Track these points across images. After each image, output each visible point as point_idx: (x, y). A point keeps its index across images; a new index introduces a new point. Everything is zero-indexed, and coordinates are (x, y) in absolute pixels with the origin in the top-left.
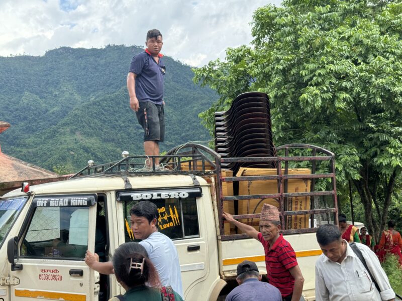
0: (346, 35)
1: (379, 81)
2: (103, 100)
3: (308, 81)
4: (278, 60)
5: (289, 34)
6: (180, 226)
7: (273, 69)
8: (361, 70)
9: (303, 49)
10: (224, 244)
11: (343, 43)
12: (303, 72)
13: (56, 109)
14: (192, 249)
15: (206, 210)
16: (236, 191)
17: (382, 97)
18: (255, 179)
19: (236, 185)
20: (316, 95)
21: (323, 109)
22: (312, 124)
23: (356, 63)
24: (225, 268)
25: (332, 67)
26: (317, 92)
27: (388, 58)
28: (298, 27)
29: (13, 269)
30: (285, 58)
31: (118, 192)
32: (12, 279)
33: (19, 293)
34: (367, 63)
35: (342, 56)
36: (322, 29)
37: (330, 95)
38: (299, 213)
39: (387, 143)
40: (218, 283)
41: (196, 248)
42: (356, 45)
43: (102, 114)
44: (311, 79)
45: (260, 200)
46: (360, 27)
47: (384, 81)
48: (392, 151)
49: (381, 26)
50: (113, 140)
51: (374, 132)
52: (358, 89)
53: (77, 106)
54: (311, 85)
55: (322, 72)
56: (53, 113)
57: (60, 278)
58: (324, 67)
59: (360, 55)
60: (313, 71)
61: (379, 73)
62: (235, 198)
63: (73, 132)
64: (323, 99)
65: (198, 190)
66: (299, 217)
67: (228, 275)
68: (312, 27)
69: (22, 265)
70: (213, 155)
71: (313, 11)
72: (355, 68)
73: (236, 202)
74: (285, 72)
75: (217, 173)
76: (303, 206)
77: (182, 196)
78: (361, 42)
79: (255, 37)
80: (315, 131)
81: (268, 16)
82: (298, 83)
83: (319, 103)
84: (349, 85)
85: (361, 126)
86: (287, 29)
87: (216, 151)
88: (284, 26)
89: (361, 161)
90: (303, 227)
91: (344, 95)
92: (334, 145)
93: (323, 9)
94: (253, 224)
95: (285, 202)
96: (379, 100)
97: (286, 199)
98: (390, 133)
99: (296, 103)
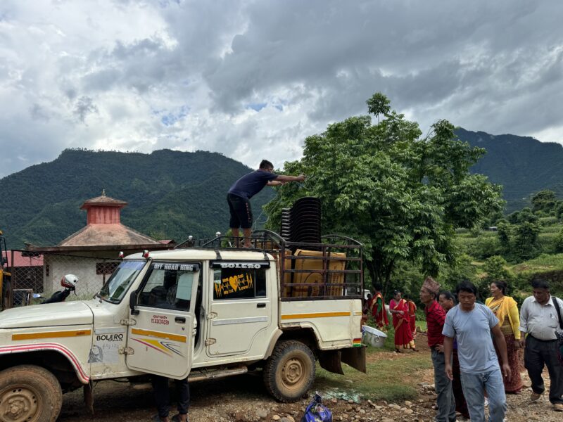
0: (368, 160)
1: (389, 194)
2: (190, 189)
3: (341, 190)
4: (321, 174)
5: (330, 156)
6: (253, 289)
7: (317, 179)
8: (377, 186)
9: (338, 168)
10: (283, 303)
11: (366, 166)
12: (338, 184)
13: (156, 192)
14: (261, 306)
15: (272, 277)
16: (293, 266)
17: (390, 205)
18: (308, 258)
19: (293, 261)
20: (346, 199)
21: (350, 210)
22: (341, 219)
23: (373, 180)
24: (283, 321)
25: (358, 182)
26: (347, 198)
27: (395, 179)
28: (336, 152)
29: (132, 314)
30: (324, 172)
31: (211, 261)
32: (130, 320)
33: (135, 332)
34: (382, 181)
35: (364, 174)
36: (352, 155)
37: (355, 201)
38: (336, 285)
39: (391, 237)
40: (277, 332)
41: (262, 306)
42: (374, 168)
43: (189, 198)
44: (343, 188)
45: (308, 274)
46: (378, 156)
47: (392, 194)
48: (394, 243)
49: (391, 156)
50: (195, 217)
51: (383, 229)
52: (374, 198)
53: (171, 191)
54: (343, 193)
55: (351, 184)
56: (154, 195)
57: (168, 322)
58: (352, 181)
59: (377, 175)
60: (345, 183)
61: (389, 188)
62: (293, 271)
63: (167, 209)
64: (351, 203)
65: (267, 264)
66: (336, 287)
67: (284, 326)
68: (345, 153)
69: (139, 311)
70: (278, 238)
71: (347, 142)
72: (373, 184)
73: (292, 274)
74: (325, 182)
75: (282, 252)
76: (339, 280)
77: (255, 267)
78: (378, 166)
79: (305, 156)
80: (343, 225)
81: (315, 143)
82: (334, 190)
83: (348, 205)
84: (369, 195)
85: (374, 223)
86: (328, 153)
87: (281, 235)
88: (327, 151)
89: (374, 248)
90: (338, 295)
91: (365, 202)
92: (356, 236)
93: (353, 142)
94: (303, 290)
95: (327, 276)
96: (388, 207)
97: (327, 274)
98: (394, 231)
99: (332, 204)
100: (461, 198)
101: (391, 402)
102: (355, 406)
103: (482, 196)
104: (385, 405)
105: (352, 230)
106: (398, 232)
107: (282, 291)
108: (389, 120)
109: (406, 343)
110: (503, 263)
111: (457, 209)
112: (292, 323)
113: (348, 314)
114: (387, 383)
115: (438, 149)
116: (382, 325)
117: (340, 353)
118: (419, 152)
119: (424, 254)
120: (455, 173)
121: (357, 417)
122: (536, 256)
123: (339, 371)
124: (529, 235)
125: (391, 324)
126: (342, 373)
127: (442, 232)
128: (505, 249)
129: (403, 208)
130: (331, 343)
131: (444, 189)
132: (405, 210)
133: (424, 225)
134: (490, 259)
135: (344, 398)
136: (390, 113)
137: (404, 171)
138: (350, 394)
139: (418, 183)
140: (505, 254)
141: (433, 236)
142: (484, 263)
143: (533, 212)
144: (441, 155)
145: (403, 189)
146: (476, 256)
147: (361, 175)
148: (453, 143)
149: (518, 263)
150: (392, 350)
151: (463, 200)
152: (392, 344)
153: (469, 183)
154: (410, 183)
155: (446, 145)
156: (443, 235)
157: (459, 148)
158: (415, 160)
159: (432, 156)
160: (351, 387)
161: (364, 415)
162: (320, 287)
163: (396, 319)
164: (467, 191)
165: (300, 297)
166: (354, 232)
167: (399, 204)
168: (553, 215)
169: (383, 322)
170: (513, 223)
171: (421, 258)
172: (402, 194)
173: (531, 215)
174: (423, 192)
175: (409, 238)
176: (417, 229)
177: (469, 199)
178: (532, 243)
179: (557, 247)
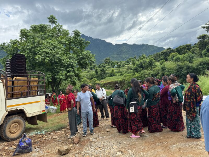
0: (49, 42)
1: (57, 56)
3: (37, 53)
4: (28, 46)
5: (32, 39)
7: (26, 48)
9: (36, 44)
10: (8, 101)
11: (48, 44)
12: (36, 50)
16: (13, 84)
17: (58, 60)
18: (20, 80)
19: (13, 82)
20: (40, 57)
21: (42, 61)
22: (38, 65)
24: (8, 108)
25: (45, 50)
26: (40, 56)
27: (60, 50)
28: (35, 37)
30: (30, 46)
34: (54, 50)
35: (47, 47)
36: (42, 39)
37: (43, 58)
38: (34, 91)
39: (59, 72)
40: (5, 113)
42: (51, 45)
44: (38, 52)
45: (21, 87)
46: (53, 40)
47: (59, 56)
48: (60, 74)
49: (58, 41)
51: (56, 69)
52: (52, 57)
54: (38, 54)
55: (42, 51)
59: (52, 48)
60: (39, 50)
61: (57, 53)
62: (13, 86)
64: (42, 59)
67: (9, 110)
68: (39, 38)
71: (39, 33)
72: (51, 51)
73: (13, 88)
74: (30, 49)
75: (6, 78)
76: (35, 89)
79: (20, 38)
80: (39, 68)
81: (25, 32)
82: (34, 53)
83: (40, 60)
84: (49, 56)
85: (52, 67)
86: (31, 37)
87: (6, 71)
88: (30, 36)
89: (52, 76)
90: (35, 95)
91: (48, 58)
92: (45, 72)
93: (42, 34)
94: (18, 94)
95: (29, 87)
96: (57, 61)
97: (30, 87)
98: (60, 70)
99: (33, 59)
100: (83, 58)
101: (57, 130)
102: (43, 135)
103: (89, 58)
104: (55, 132)
105: (43, 69)
106: (61, 70)
107: (7, 95)
108: (57, 27)
109: (64, 110)
110: (96, 80)
111: (81, 62)
112: (13, 108)
113: (39, 102)
114: (56, 124)
115: (75, 40)
116: (55, 105)
117: (36, 117)
118: (68, 41)
119: (71, 78)
120: (81, 49)
121: (43, 139)
122: (105, 78)
123: (36, 124)
124: (103, 71)
125: (59, 104)
126: (38, 124)
127: (77, 70)
128: (97, 76)
129: (63, 61)
130: (32, 114)
131: (77, 55)
132: (64, 62)
133: (71, 68)
134: (92, 79)
135: (39, 133)
136: (57, 24)
137: (63, 47)
138: (41, 131)
139: (68, 52)
140: (97, 77)
141: (74, 71)
142: (91, 81)
143: (105, 64)
144: (76, 42)
145: (63, 54)
146: (89, 79)
147: (46, 47)
148: (80, 39)
149: (100, 80)
150: (59, 113)
151: (83, 59)
152: (59, 111)
153: (85, 53)
154: (65, 52)
155: (78, 39)
156: (77, 71)
157: (82, 41)
158: (67, 44)
159: (73, 42)
160: (42, 129)
161: (46, 138)
162: (26, 92)
163: (61, 101)
164: (84, 56)
165: (17, 97)
166: (44, 71)
167: (61, 60)
168: (110, 65)
169: (56, 104)
170: (99, 68)
171: (70, 79)
172: (62, 56)
173: (104, 65)
174: (70, 56)
175: (66, 72)
176: (68, 69)
177: (85, 59)
178: (104, 74)
179: (111, 75)
